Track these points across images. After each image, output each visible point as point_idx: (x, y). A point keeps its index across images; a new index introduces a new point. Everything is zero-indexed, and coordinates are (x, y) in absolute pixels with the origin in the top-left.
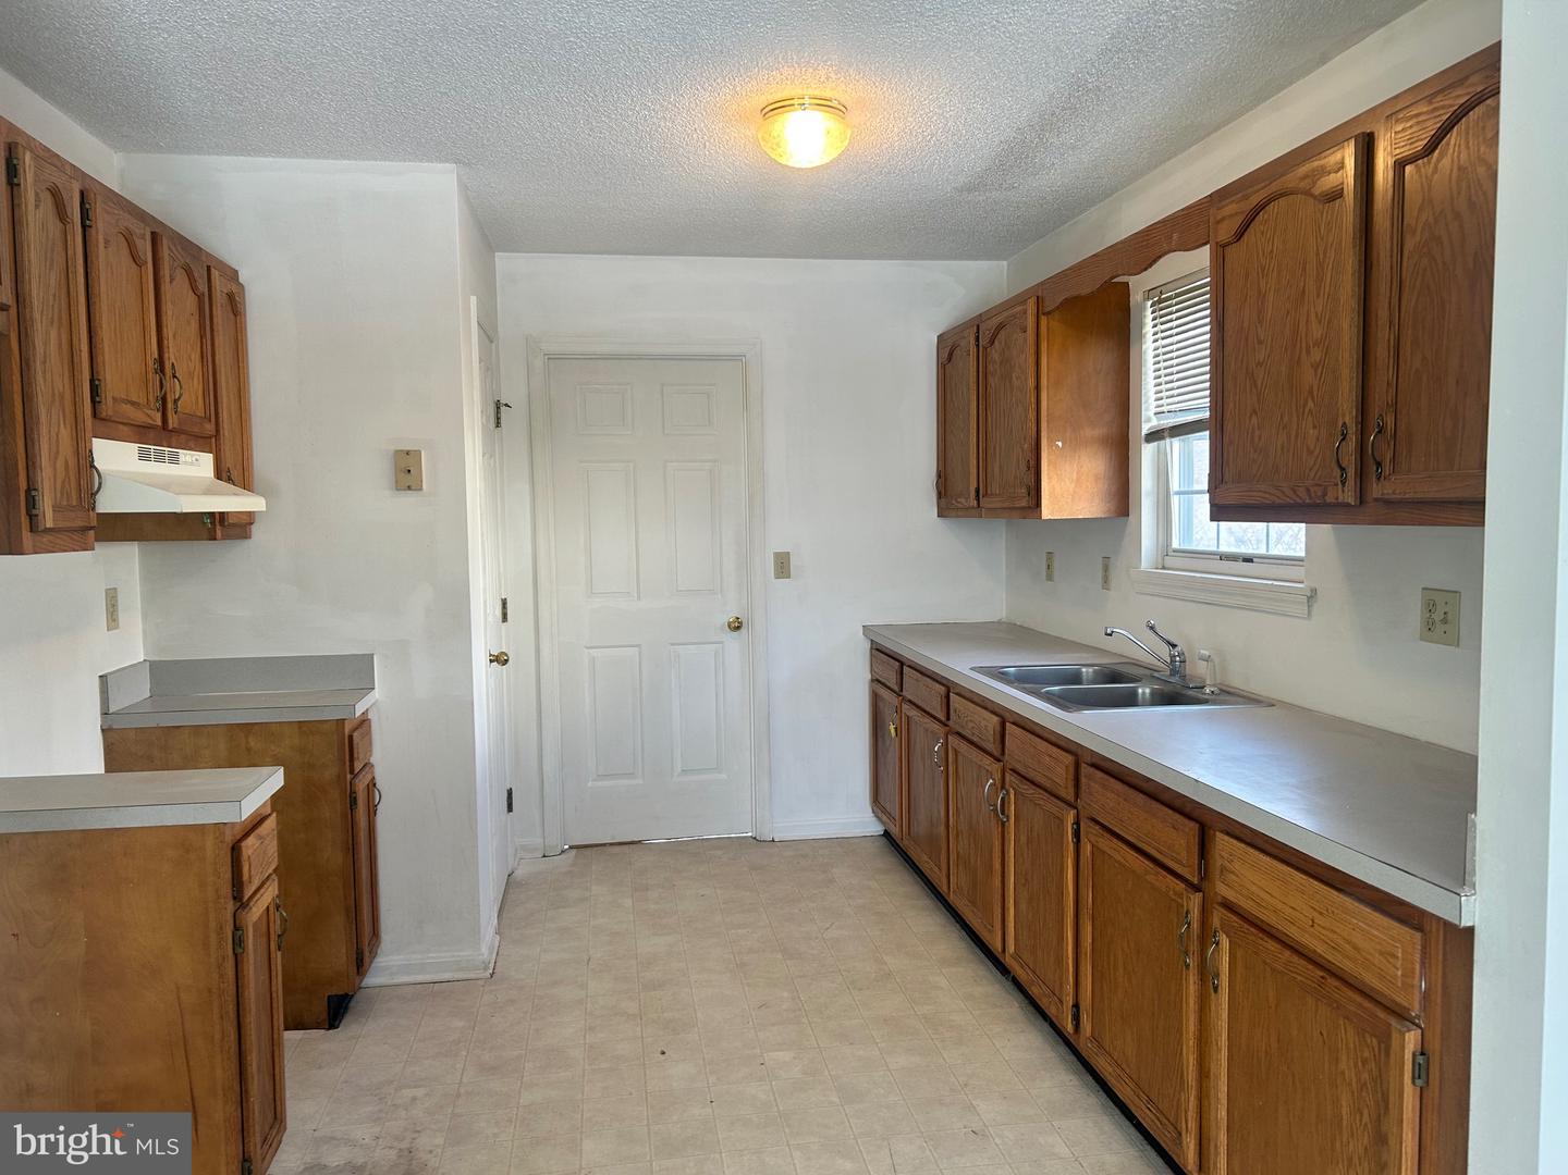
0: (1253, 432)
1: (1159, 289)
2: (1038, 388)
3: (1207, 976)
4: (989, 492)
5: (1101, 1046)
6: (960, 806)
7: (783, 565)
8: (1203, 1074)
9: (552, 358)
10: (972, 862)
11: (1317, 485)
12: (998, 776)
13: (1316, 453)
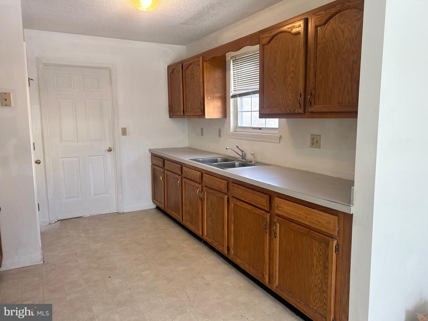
0: (273, 94)
1: (235, 57)
2: (203, 82)
4: (187, 111)
5: (237, 256)
6: (186, 197)
7: (124, 132)
9: (45, 65)
10: (191, 212)
11: (292, 108)
12: (200, 188)
13: (292, 100)
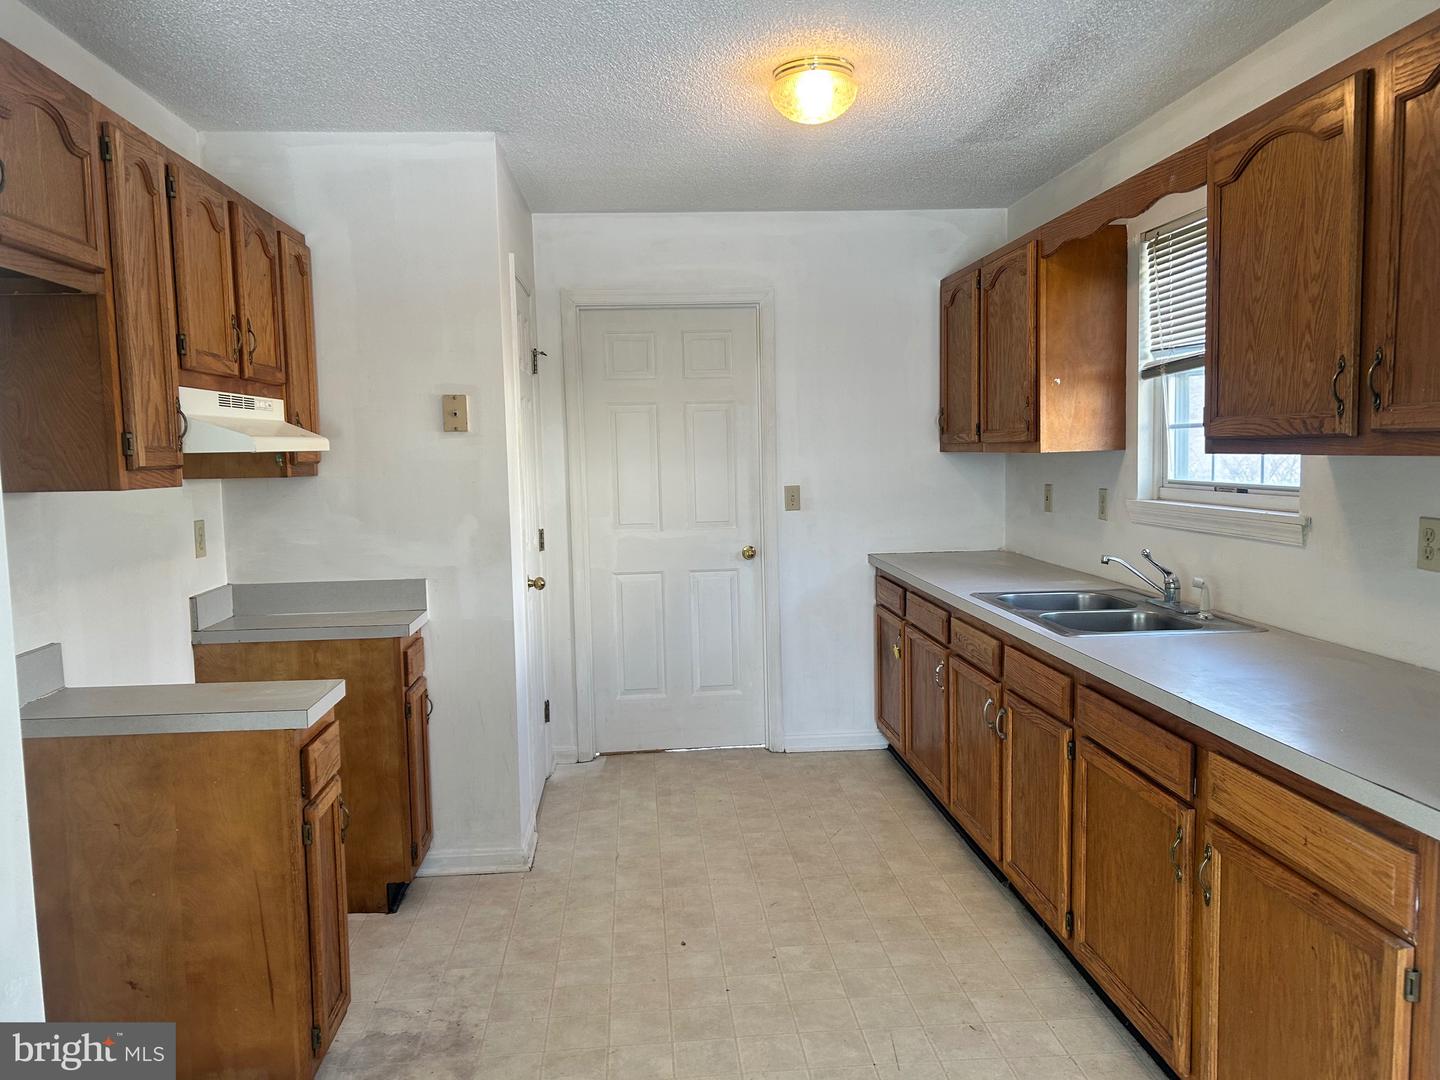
0: (1249, 366)
1: (1156, 231)
2: (1037, 328)
3: (1199, 891)
4: (990, 427)
5: (1094, 951)
6: (960, 723)
7: (793, 498)
8: (1195, 982)
9: (583, 309)
10: (972, 775)
11: (1314, 417)
12: (997, 696)
13: (1313, 385)
